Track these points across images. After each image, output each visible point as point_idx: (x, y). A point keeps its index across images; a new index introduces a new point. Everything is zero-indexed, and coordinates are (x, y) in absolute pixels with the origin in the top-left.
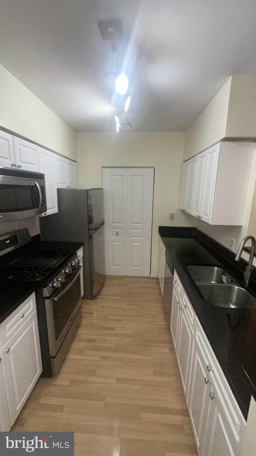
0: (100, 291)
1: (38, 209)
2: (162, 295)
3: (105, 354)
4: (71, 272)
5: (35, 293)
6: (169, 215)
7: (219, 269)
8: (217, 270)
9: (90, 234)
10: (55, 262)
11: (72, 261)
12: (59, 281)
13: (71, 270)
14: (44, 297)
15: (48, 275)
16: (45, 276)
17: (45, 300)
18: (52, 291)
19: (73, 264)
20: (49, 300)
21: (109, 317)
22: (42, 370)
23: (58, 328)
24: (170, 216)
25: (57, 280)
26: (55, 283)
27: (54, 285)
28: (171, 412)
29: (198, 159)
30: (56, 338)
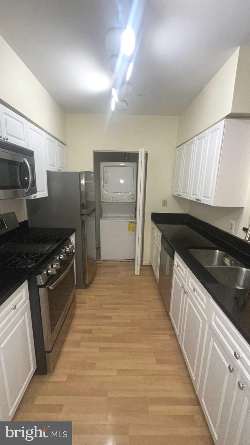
0: (93, 280)
1: (28, 190)
2: (157, 282)
3: (104, 345)
4: (66, 258)
5: (28, 281)
6: (162, 200)
7: (221, 252)
8: (219, 253)
9: (83, 220)
10: (48, 248)
11: (66, 248)
12: (54, 267)
13: (66, 256)
14: (38, 286)
15: (42, 261)
16: (38, 263)
17: (40, 289)
18: (46, 278)
19: (67, 250)
20: (44, 288)
21: (104, 306)
22: (36, 367)
23: (53, 319)
24: (163, 202)
25: (52, 267)
26: (50, 270)
27: (49, 272)
28: (178, 402)
29: (195, 141)
30: (51, 330)
